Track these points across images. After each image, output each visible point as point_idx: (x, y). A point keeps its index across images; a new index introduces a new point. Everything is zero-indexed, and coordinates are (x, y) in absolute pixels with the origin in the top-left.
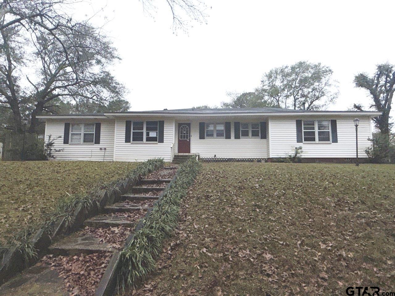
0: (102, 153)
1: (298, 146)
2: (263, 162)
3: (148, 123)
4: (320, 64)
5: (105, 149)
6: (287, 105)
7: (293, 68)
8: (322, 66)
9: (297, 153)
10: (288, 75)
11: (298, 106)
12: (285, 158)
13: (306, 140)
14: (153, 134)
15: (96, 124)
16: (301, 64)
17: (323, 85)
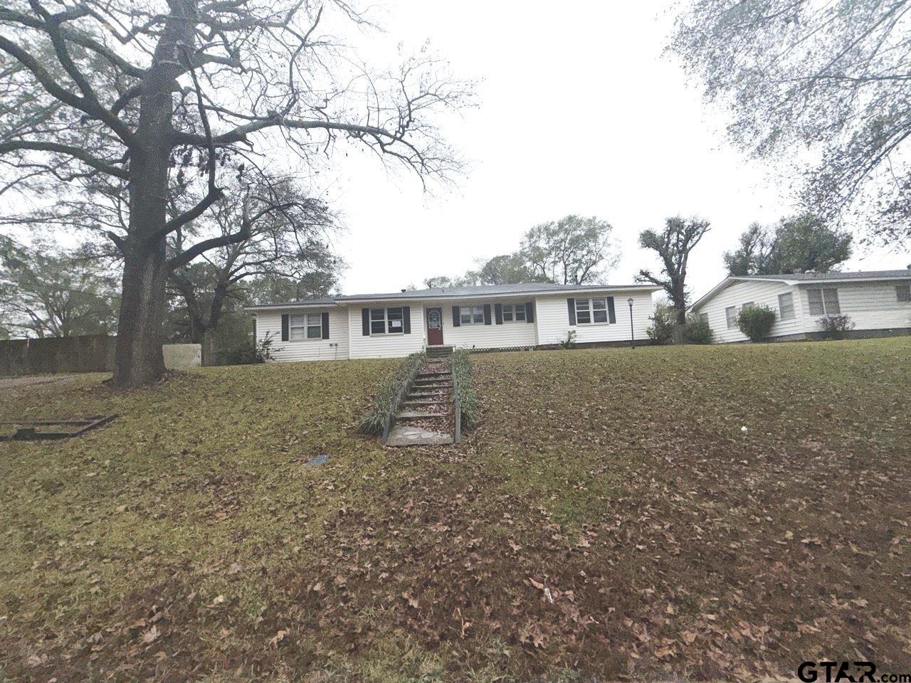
0: (333, 350)
1: (571, 330)
2: (531, 350)
3: (390, 310)
4: (595, 218)
5: (336, 345)
6: (556, 274)
7: (561, 225)
8: (597, 221)
9: (570, 338)
10: (555, 233)
11: (570, 274)
12: (557, 345)
13: (580, 321)
14: (396, 324)
15: (323, 314)
16: (571, 219)
17: (601, 246)
